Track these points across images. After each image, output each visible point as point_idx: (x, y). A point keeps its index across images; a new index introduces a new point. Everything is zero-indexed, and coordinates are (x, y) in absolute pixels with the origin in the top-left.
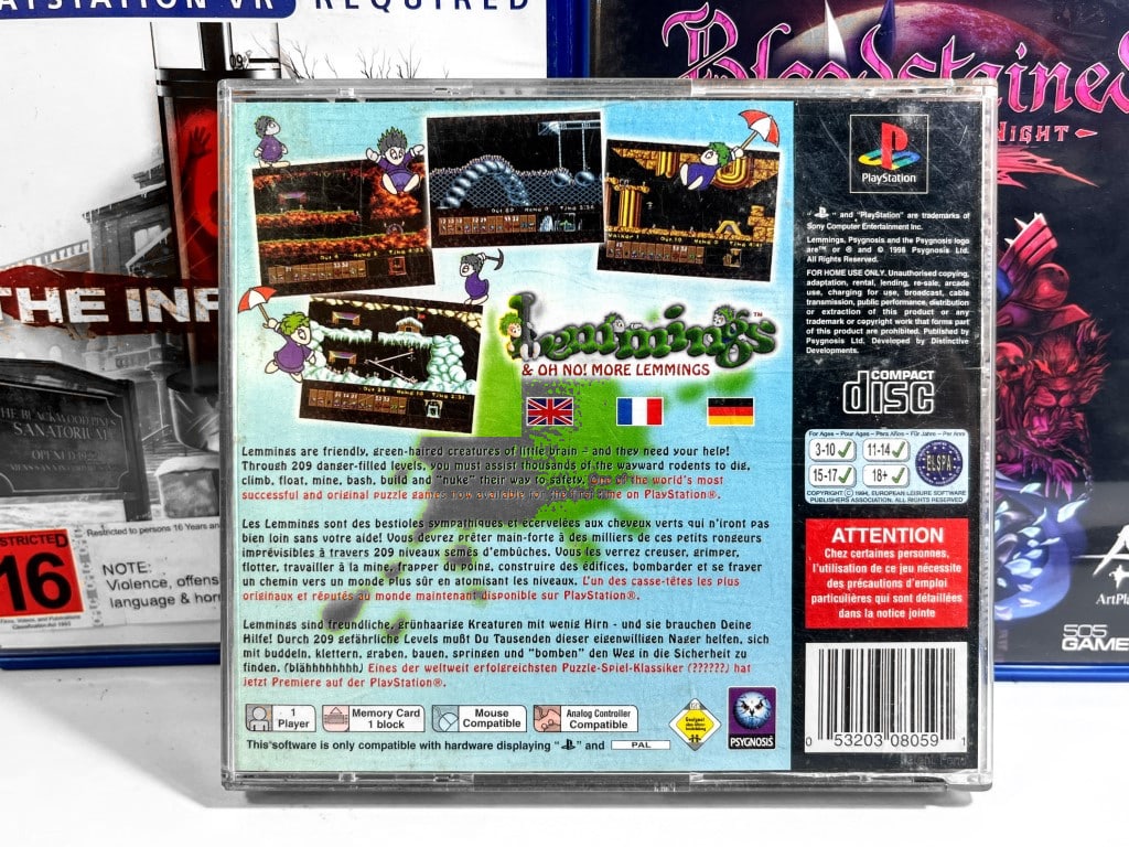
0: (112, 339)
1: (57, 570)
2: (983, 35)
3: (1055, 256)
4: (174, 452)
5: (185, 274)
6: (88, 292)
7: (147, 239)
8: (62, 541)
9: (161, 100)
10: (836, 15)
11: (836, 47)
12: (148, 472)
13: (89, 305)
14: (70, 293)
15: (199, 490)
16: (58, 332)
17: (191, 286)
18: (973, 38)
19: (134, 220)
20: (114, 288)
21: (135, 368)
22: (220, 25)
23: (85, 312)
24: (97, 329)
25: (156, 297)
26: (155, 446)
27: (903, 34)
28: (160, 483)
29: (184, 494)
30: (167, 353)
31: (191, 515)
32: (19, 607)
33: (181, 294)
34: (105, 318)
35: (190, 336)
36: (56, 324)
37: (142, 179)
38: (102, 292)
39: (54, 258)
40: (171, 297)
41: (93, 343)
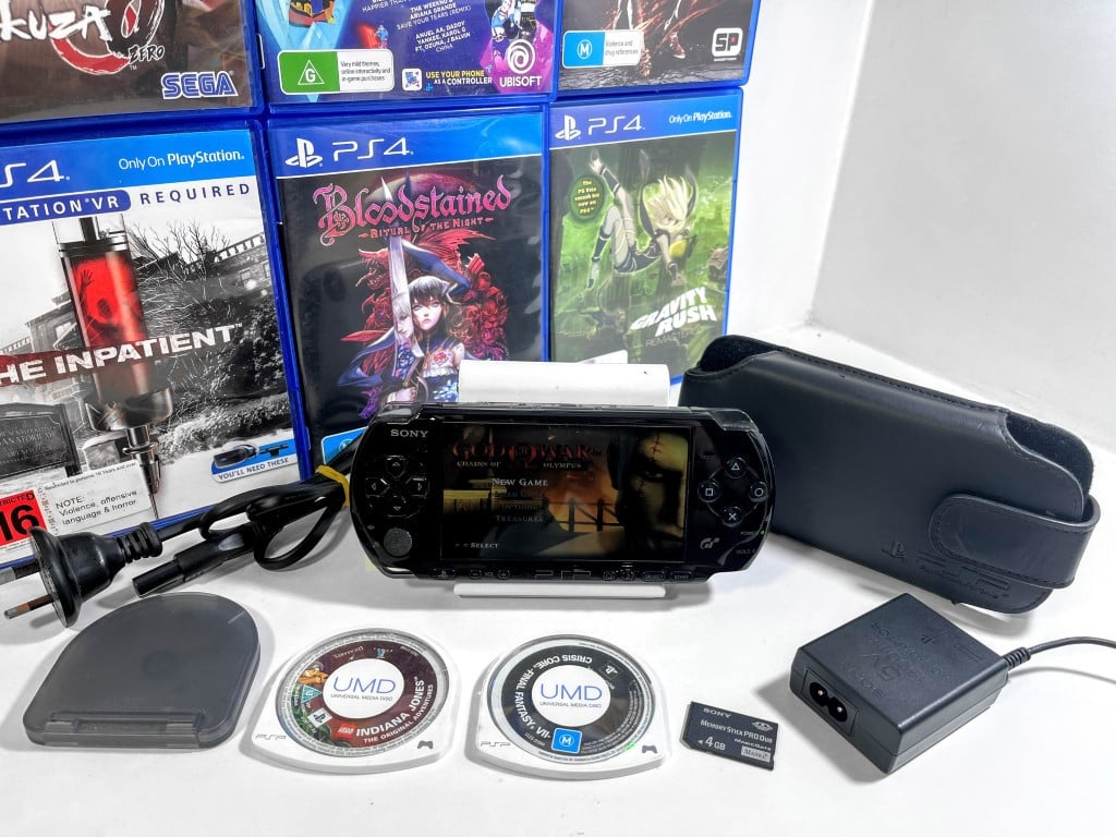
0: (49, 385)
1: (29, 513)
2: (446, 185)
3: (484, 269)
4: (92, 435)
5: (87, 344)
6: (32, 363)
7: (64, 330)
8: (31, 497)
9: (63, 259)
10: (386, 183)
11: (388, 195)
12: (78, 449)
13: (34, 370)
14: (22, 366)
15: (109, 452)
16: (17, 387)
17: (92, 350)
18: (442, 186)
19: (55, 322)
20: (47, 358)
21: (65, 396)
22: (90, 218)
23: (31, 374)
24: (40, 381)
25: (72, 359)
26: (81, 435)
27: (414, 188)
28: (85, 453)
29: (99, 456)
30: (82, 386)
31: (105, 465)
32: (9, 538)
33: (87, 355)
34: (44, 375)
35: (95, 375)
36: (15, 383)
37: (57, 300)
38: (41, 362)
39: (10, 349)
40: (81, 357)
41: (38, 389)
